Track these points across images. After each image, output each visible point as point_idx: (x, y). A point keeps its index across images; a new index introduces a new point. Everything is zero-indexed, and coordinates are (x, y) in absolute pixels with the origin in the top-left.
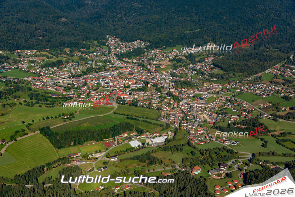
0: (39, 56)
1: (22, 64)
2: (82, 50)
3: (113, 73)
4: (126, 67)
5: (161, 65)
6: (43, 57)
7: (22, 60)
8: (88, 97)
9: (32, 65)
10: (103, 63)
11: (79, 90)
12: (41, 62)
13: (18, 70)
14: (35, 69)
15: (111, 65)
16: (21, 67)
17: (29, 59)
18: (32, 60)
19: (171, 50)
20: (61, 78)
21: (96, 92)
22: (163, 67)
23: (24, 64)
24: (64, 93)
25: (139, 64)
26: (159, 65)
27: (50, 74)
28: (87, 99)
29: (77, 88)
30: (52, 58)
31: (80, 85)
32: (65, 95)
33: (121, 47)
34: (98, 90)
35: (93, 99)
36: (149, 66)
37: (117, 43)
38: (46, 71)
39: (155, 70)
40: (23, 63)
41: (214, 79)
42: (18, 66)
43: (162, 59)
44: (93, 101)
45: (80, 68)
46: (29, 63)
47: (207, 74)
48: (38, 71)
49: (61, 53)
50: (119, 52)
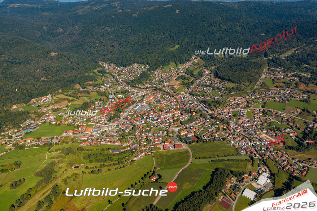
0: (59, 103)
1: (47, 116)
2: (91, 82)
3: (143, 104)
4: (146, 94)
5: (174, 85)
6: (64, 102)
7: (44, 111)
8: (150, 143)
9: (59, 115)
10: (122, 94)
11: (133, 135)
12: (67, 109)
13: (47, 124)
14: (65, 119)
15: (133, 95)
16: (48, 119)
17: (50, 108)
18: (55, 109)
19: (169, 68)
20: (101, 124)
21: (151, 133)
22: (177, 87)
23: (49, 116)
24: (124, 145)
25: (156, 89)
26: (172, 86)
27: (86, 121)
28: (151, 146)
29: (129, 134)
30: (73, 100)
31: (129, 129)
32: (127, 147)
33: (124, 72)
34: (152, 131)
35: (158, 144)
36: (164, 89)
37: (115, 69)
38: (80, 119)
39: (174, 92)
40: (47, 114)
41: (234, 93)
42: (44, 119)
43: (170, 79)
44: (158, 146)
45: (108, 106)
46: (53, 112)
47: (223, 88)
48: (71, 120)
49: (75, 92)
50: (127, 79)
